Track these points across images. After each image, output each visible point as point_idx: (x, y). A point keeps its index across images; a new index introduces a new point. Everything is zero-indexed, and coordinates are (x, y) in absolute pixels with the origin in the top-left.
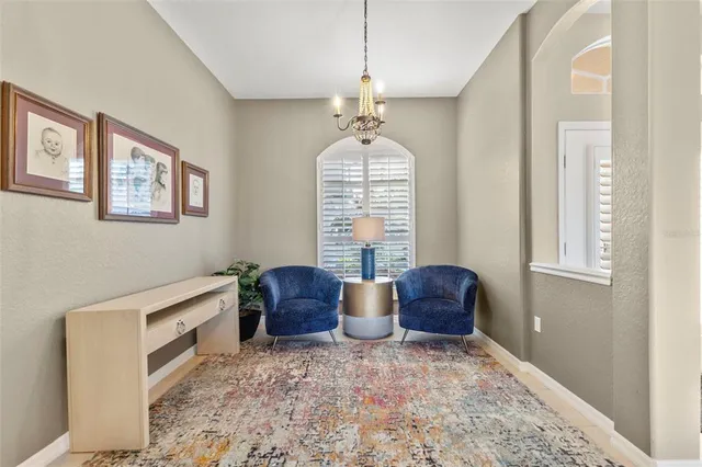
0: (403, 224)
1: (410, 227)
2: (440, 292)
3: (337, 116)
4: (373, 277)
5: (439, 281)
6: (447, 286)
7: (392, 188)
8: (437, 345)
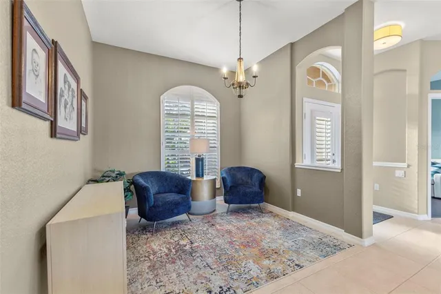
0: (215, 143)
1: (218, 145)
2: (240, 182)
3: (225, 78)
4: (203, 176)
5: (239, 175)
6: (244, 178)
7: (208, 121)
8: (244, 211)
